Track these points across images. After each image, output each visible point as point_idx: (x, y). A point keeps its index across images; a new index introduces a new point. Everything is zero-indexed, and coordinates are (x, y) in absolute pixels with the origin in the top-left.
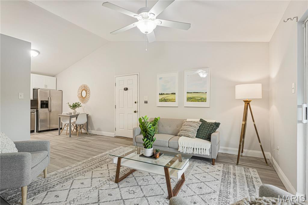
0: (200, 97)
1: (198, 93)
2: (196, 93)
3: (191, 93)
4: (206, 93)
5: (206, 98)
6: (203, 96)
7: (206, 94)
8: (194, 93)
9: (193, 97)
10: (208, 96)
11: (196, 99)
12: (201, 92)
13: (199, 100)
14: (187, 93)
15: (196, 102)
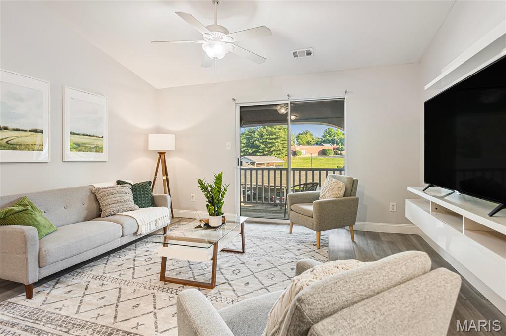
0: (93, 144)
1: (90, 136)
2: (87, 135)
3: (78, 134)
4: (103, 137)
5: (103, 147)
6: (98, 142)
7: (102, 140)
8: (83, 135)
9: (82, 143)
10: (105, 143)
11: (87, 147)
12: (95, 135)
13: (93, 150)
14: (71, 133)
15: (88, 152)
